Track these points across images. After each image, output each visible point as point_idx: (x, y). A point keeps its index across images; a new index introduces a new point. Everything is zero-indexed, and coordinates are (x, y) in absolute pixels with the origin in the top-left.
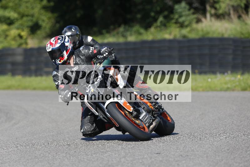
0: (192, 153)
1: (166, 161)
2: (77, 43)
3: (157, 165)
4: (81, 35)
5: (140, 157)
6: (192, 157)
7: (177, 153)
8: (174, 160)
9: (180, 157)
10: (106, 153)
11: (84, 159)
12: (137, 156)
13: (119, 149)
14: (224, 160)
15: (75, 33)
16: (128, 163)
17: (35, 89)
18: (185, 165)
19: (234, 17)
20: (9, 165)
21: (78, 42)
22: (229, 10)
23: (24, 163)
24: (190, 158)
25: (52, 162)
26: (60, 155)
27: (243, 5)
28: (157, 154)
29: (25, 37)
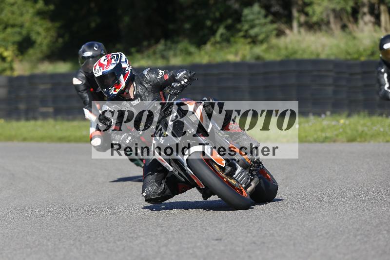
0: (270, 238)
1: (230, 251)
3: (217, 257)
5: (189, 245)
6: (270, 246)
7: (248, 239)
9: (253, 244)
10: (137, 240)
11: (102, 248)
12: (186, 244)
13: (157, 233)
15: (98, 53)
17: (25, 139)
18: (260, 258)
19: (335, 26)
22: (328, 16)
24: (268, 247)
25: (53, 253)
26: (65, 242)
27: (349, 9)
28: (217, 240)
29: (9, 59)
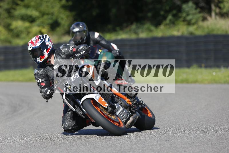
0: (197, 140)
1: (174, 148)
2: (85, 39)
3: (165, 151)
4: (88, 31)
5: (150, 144)
6: (198, 145)
7: (184, 141)
8: (182, 146)
9: (187, 144)
11: (98, 145)
12: (147, 143)
14: (227, 147)
15: (82, 29)
16: (139, 150)
18: (191, 152)
20: (30, 151)
21: (85, 37)
23: (44, 150)
24: (196, 145)
25: (70, 148)
28: (166, 141)
